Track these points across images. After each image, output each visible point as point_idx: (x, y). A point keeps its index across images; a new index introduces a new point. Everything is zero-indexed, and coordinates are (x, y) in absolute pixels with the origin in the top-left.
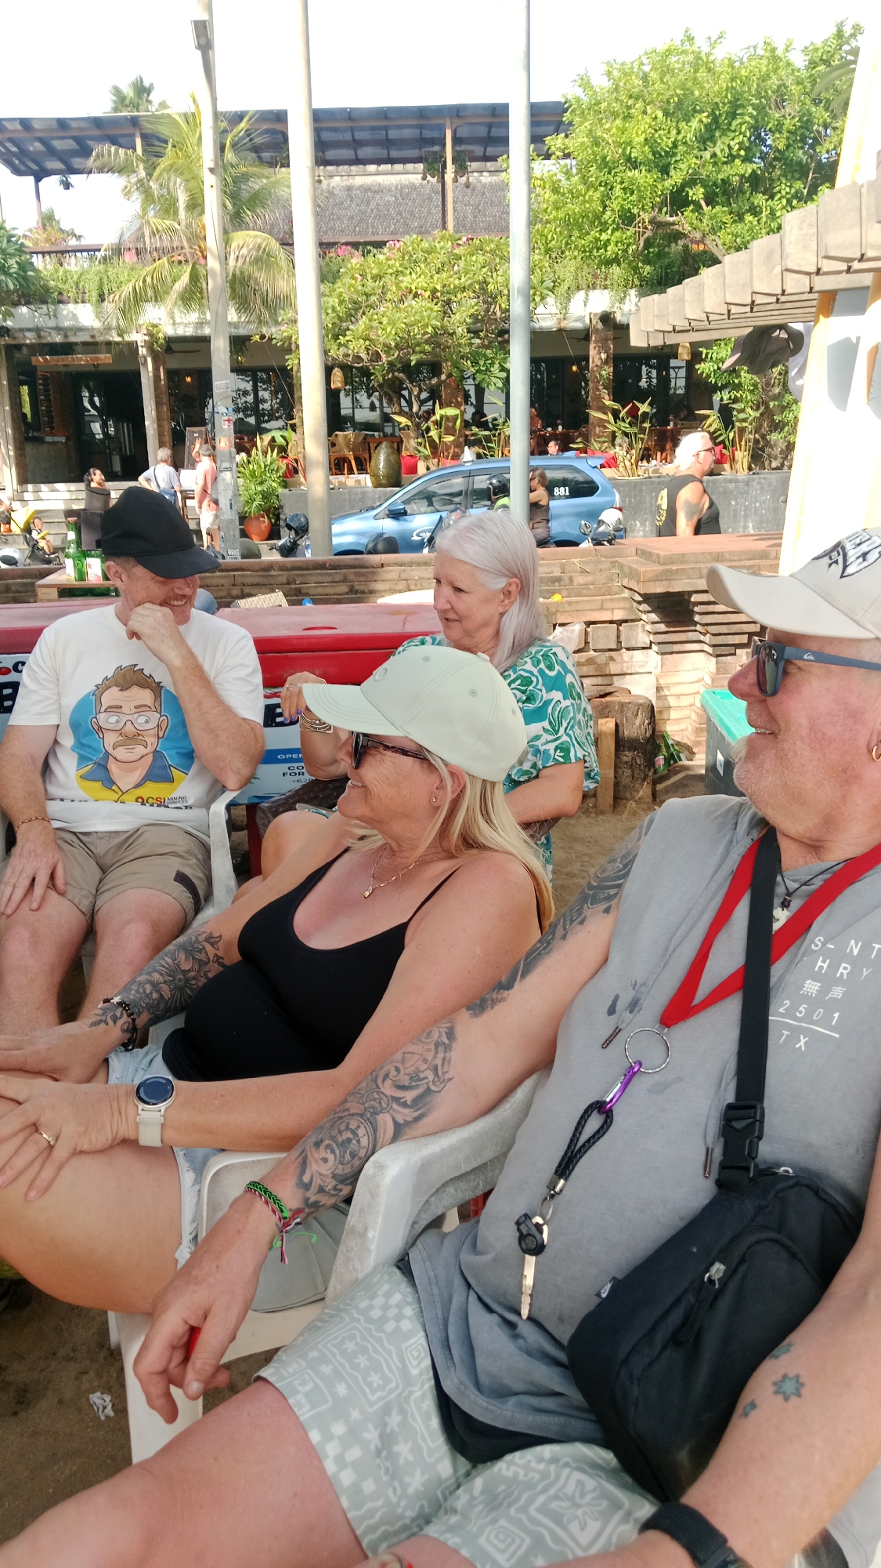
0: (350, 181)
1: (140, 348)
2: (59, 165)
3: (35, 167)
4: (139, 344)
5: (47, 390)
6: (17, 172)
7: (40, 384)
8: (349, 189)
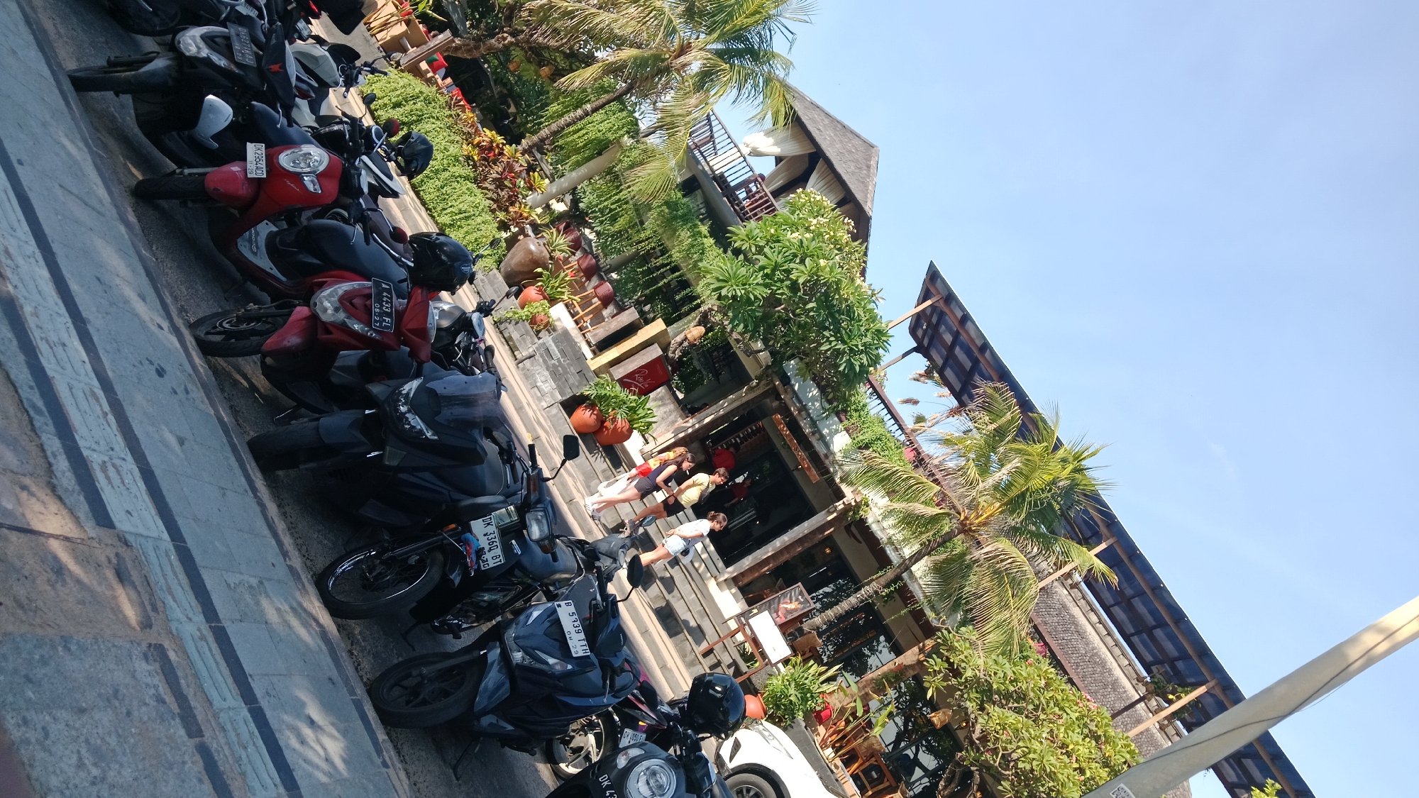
0: (1071, 605)
1: (841, 502)
2: (940, 362)
3: (926, 342)
4: (845, 500)
5: (749, 435)
6: (913, 331)
7: (751, 429)
8: (1064, 607)
